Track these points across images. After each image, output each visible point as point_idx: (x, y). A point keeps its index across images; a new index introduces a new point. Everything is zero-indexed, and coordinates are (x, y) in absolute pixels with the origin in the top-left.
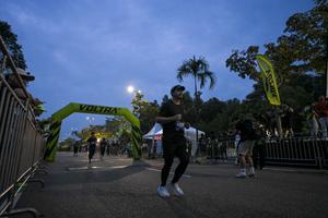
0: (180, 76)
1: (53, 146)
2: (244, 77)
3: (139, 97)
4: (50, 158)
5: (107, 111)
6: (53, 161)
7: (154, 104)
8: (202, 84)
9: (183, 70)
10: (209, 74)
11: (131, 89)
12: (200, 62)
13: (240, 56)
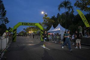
0: (59, 9)
1: (15, 37)
3: (46, 16)
4: (14, 41)
6: (15, 42)
8: (69, 10)
9: (61, 6)
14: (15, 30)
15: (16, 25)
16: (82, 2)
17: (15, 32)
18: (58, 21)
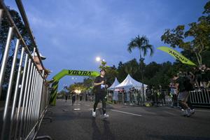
0: (130, 49)
2: (174, 47)
3: (104, 64)
4: (53, 103)
5: (85, 73)
6: (54, 105)
7: (113, 68)
8: (145, 53)
9: (132, 45)
10: (149, 46)
11: (98, 59)
12: (143, 39)
13: (171, 33)
14: (56, 83)
15: (58, 74)
16: (175, 33)
17: (55, 87)
18: (126, 70)
